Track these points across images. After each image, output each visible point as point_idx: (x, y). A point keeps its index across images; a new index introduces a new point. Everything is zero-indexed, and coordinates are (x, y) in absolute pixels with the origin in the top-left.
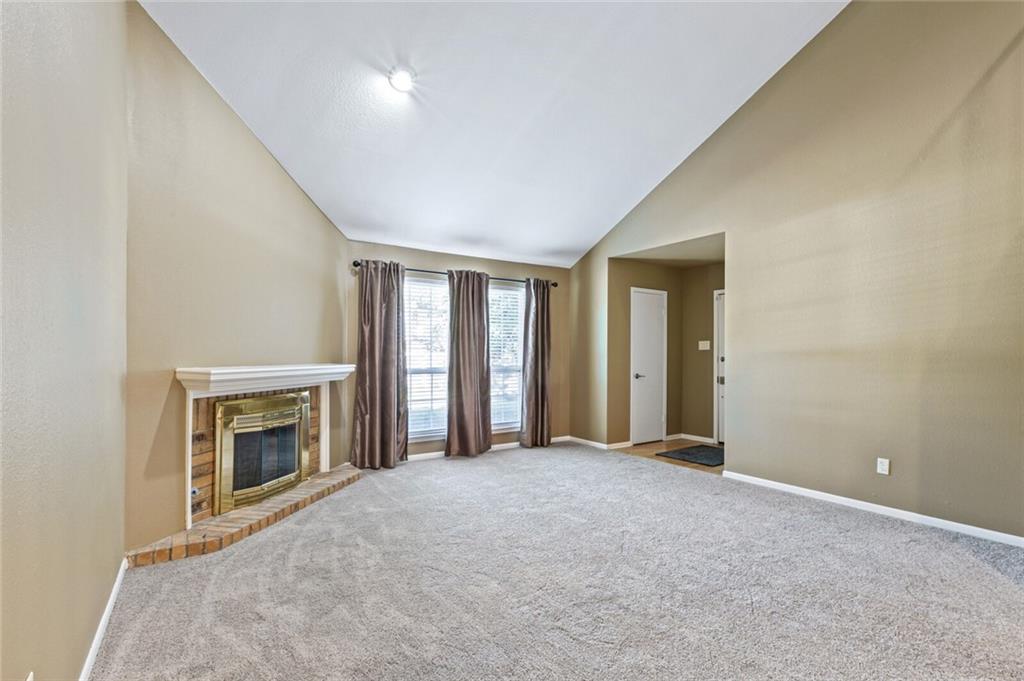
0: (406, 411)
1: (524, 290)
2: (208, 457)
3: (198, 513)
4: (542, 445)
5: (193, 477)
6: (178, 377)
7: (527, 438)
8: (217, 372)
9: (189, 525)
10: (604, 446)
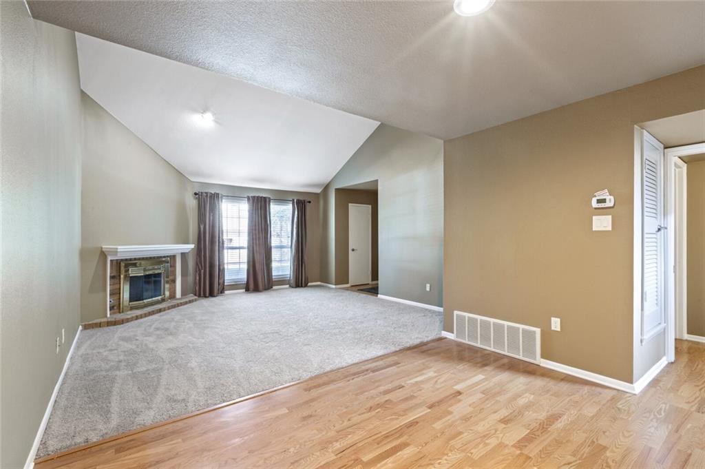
0: (224, 269)
1: (291, 205)
2: (117, 286)
3: (112, 311)
4: (302, 286)
5: (110, 295)
6: (103, 250)
7: (293, 281)
8: (121, 248)
9: (108, 315)
10: (334, 286)
